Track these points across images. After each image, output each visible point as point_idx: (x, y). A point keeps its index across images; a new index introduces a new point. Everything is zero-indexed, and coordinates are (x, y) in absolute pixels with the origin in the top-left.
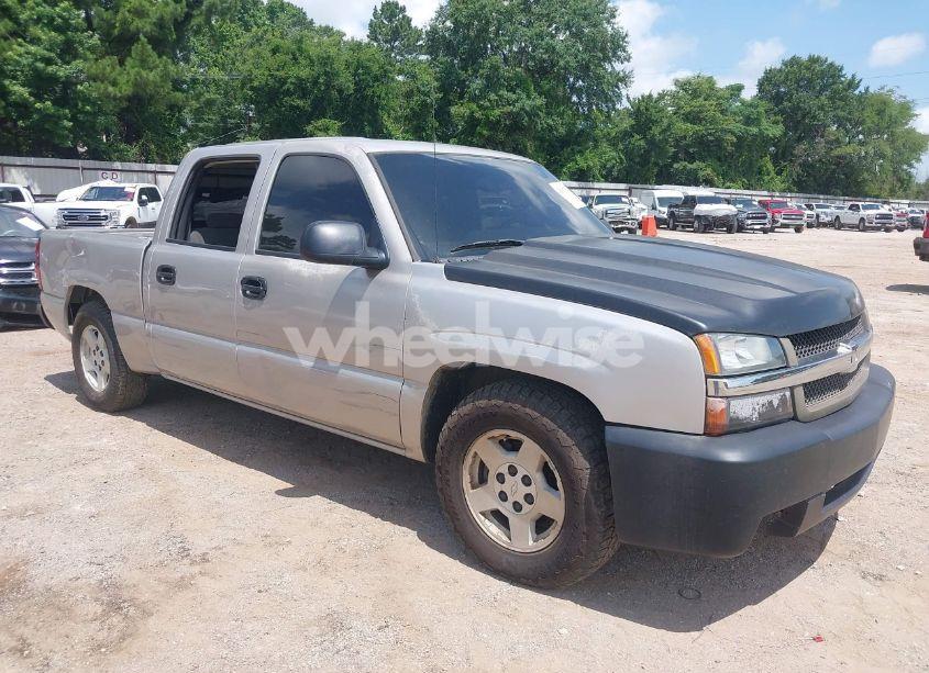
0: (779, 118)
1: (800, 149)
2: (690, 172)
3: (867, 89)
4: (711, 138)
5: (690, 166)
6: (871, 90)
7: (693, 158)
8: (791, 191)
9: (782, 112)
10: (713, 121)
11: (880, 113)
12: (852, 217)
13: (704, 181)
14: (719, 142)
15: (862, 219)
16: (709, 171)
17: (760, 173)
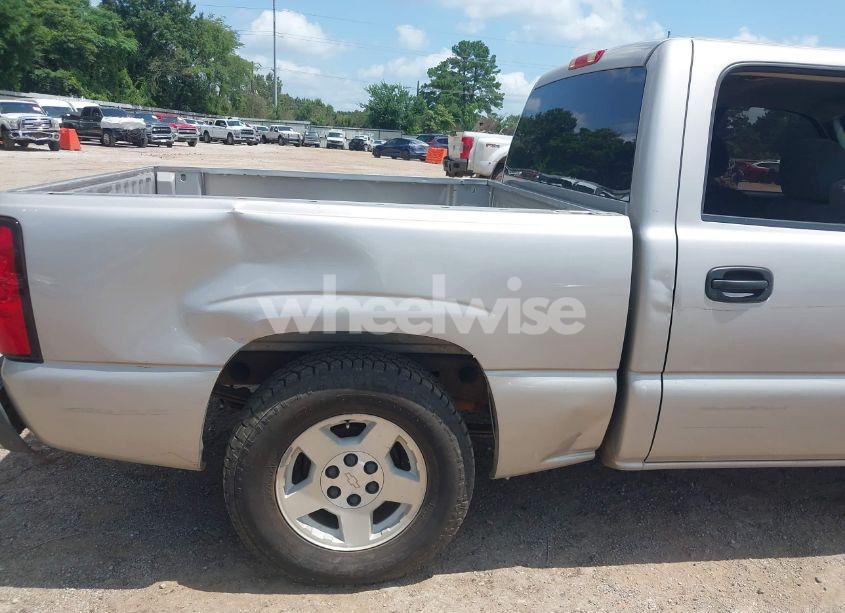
0: (130, 32)
1: (154, 65)
2: (54, 80)
3: (202, 15)
4: (72, 46)
5: (53, 74)
6: (205, 17)
7: (55, 65)
8: (152, 106)
9: (130, 26)
10: (71, 27)
11: (216, 38)
12: (220, 132)
13: (70, 91)
14: (80, 51)
15: (230, 134)
16: (74, 81)
17: (120, 86)
